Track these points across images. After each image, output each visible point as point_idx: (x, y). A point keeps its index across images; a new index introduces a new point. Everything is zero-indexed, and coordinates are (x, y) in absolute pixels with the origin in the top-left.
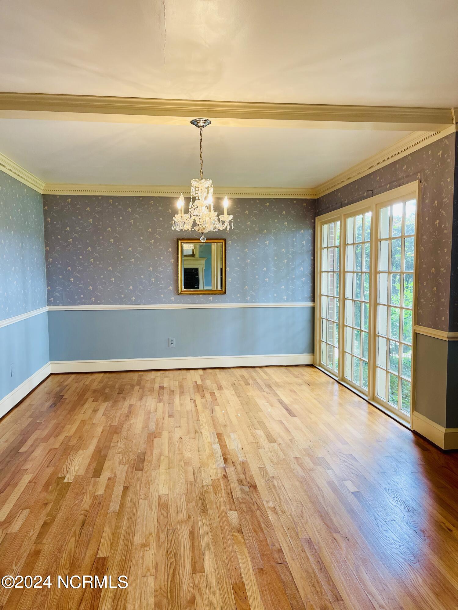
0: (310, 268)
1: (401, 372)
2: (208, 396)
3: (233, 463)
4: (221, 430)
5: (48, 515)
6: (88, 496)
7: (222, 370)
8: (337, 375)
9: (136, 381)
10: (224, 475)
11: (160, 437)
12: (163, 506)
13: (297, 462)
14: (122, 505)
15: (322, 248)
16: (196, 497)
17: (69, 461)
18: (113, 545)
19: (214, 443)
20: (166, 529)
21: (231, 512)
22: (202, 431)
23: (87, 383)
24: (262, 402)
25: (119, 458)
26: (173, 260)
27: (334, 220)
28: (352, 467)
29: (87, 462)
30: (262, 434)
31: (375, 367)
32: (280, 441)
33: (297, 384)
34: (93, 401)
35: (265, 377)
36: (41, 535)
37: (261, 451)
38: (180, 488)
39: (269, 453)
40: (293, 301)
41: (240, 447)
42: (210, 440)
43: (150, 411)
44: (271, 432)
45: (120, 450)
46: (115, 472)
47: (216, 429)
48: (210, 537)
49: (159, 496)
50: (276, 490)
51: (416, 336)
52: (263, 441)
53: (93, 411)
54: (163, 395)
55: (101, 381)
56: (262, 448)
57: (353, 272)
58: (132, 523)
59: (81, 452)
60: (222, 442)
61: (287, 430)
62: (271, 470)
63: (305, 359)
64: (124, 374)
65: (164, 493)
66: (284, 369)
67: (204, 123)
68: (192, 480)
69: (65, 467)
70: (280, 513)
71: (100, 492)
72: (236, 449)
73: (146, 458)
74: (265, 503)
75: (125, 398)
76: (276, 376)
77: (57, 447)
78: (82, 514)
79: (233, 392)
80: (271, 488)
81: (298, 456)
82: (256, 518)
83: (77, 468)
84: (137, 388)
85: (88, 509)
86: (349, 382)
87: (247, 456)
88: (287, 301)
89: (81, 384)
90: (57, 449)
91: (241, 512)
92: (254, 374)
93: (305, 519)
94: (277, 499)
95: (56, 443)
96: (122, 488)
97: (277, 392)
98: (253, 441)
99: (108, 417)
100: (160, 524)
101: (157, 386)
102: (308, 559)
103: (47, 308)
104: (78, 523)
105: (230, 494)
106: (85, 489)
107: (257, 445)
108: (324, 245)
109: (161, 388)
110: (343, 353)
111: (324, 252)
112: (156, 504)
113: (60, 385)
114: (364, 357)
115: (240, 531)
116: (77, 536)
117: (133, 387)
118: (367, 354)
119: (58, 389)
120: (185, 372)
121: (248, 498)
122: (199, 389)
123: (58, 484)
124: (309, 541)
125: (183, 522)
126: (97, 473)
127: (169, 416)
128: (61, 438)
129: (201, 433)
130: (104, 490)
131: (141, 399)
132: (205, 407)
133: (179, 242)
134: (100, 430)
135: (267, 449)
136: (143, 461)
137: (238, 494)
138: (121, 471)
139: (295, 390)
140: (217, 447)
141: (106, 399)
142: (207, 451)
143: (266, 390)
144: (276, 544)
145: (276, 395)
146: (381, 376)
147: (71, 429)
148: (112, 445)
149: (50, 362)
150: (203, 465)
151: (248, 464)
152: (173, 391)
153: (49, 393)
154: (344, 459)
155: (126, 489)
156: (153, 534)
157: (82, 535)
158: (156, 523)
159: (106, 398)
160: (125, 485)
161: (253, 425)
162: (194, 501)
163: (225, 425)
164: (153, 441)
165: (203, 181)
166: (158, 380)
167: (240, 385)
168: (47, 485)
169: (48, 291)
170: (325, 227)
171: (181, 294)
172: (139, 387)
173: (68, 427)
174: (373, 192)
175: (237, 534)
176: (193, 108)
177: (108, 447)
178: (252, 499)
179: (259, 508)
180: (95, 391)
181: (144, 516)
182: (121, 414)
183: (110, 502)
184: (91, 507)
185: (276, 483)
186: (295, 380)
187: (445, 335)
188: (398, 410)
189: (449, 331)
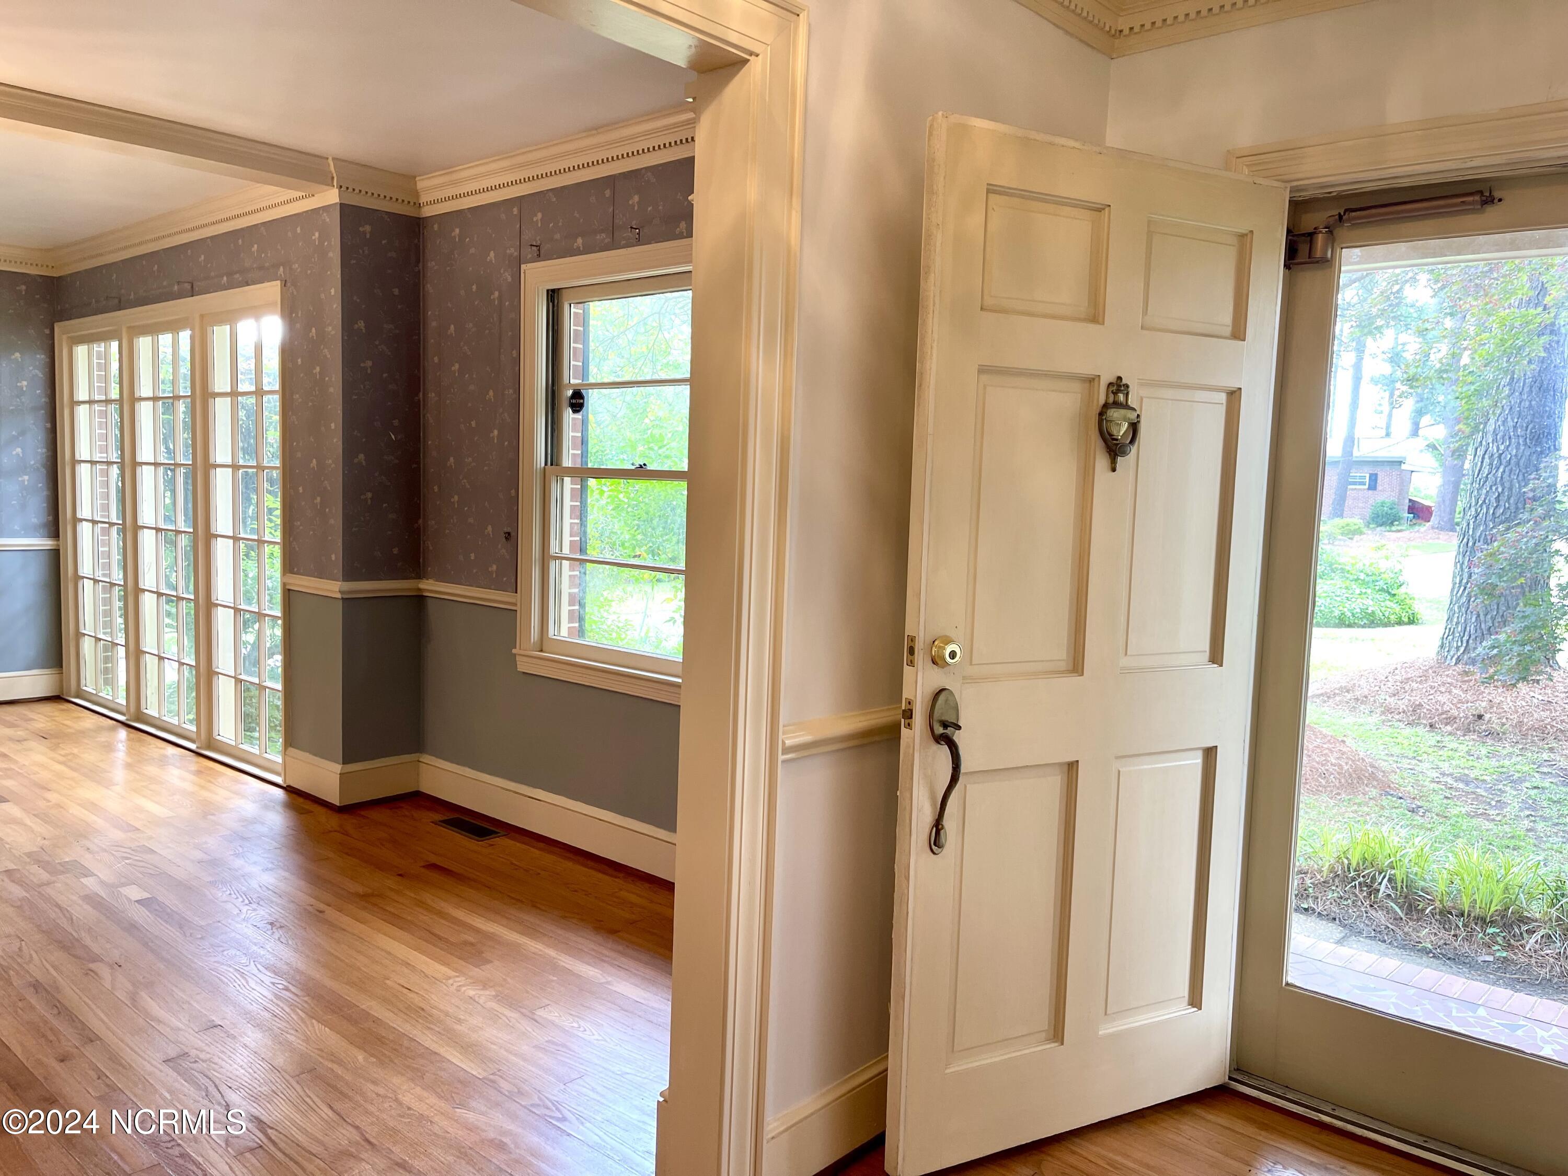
0: (44, 450)
1: (265, 675)
8: (124, 710)
13: (10, 876)
15: (73, 403)
28: (141, 864)
31: (211, 674)
51: (289, 595)
57: (156, 464)
63: (39, 682)
86: (152, 720)
108: (81, 395)
110: (136, 655)
111: (82, 412)
114: (187, 656)
118: (193, 648)
146: (225, 691)
154: (126, 855)
170: (81, 350)
174: (192, 287)
187: (333, 588)
188: (260, 756)
189: (344, 580)
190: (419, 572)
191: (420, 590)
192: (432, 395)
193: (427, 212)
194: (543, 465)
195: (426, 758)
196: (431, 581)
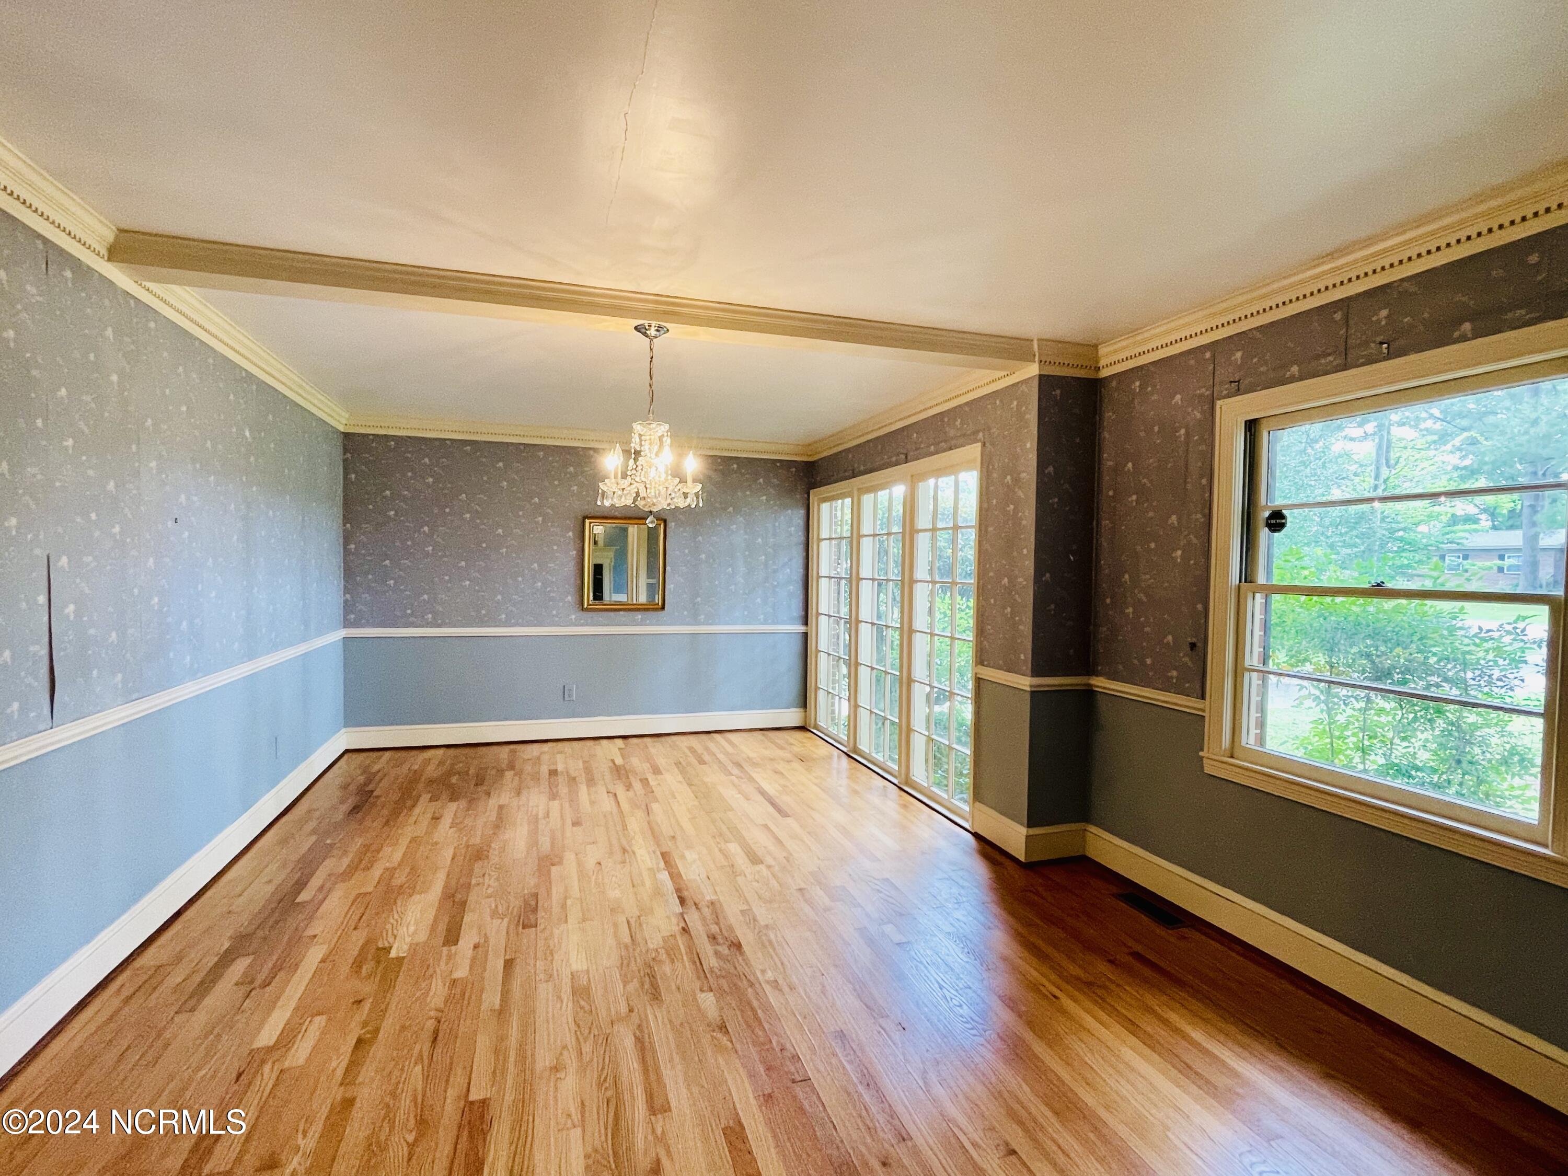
0: (801, 571)
1: (954, 739)
2: (637, 786)
3: (695, 904)
4: (668, 846)
5: (365, 1024)
6: (439, 981)
7: (656, 739)
8: (846, 744)
9: (506, 762)
10: (683, 929)
11: (560, 863)
12: (581, 992)
13: (803, 895)
14: (506, 994)
15: (820, 540)
16: (639, 971)
17: (396, 916)
18: (497, 1074)
19: (659, 870)
20: (592, 1036)
21: (703, 995)
22: (636, 849)
23: (416, 767)
24: (730, 794)
25: (490, 906)
26: (575, 552)
27: (842, 496)
28: (890, 900)
29: (431, 914)
30: (739, 850)
31: (909, 730)
32: (769, 860)
33: (783, 760)
34: (431, 800)
35: (730, 749)
36: (354, 1065)
37: (740, 879)
38: (609, 959)
39: (755, 884)
40: (774, 623)
41: (704, 876)
42: (650, 865)
43: (537, 815)
44: (752, 846)
45: (490, 891)
46: (485, 934)
47: (658, 845)
48: (673, 1046)
49: (572, 974)
50: (774, 950)
51: (979, 682)
52: (741, 861)
53: (433, 818)
54: (557, 786)
55: (441, 763)
56: (740, 875)
57: (873, 580)
58: (528, 1027)
59: (416, 897)
60: (672, 867)
61: (779, 841)
62: (762, 914)
63: (792, 717)
64: (484, 749)
65: (580, 968)
66: (758, 734)
67: (658, 331)
68: (627, 940)
69: (389, 927)
70: (786, 989)
71: (461, 972)
72: (698, 878)
73: (540, 904)
74: (759, 974)
75: (488, 794)
76: (749, 747)
77: (370, 889)
78: (431, 1018)
79: (680, 778)
80: (765, 945)
81: (803, 885)
82: (749, 1003)
83: (412, 929)
84: (509, 774)
85: (442, 1006)
86: (866, 756)
87: (717, 889)
88: (765, 622)
89: (405, 769)
90: (370, 893)
91: (721, 994)
92: (711, 745)
93: (830, 998)
94: (779, 965)
95: (369, 881)
96: (501, 963)
97: (754, 775)
98: (726, 864)
99: (460, 830)
100: (579, 1027)
101: (544, 769)
102: (844, 1068)
103: (343, 633)
104: (426, 1036)
105: (698, 961)
106: (431, 970)
107: (732, 870)
108: (824, 534)
109: (553, 773)
110: (854, 707)
111: (824, 545)
112: (569, 990)
113: (364, 772)
114: (891, 715)
115: (723, 1028)
116: (426, 1062)
117: (501, 772)
118: (897, 709)
119: (361, 779)
120: (590, 743)
121: (728, 966)
122: (620, 772)
123: (378, 962)
124: (841, 1035)
125: (620, 1019)
126: (452, 937)
127: (575, 824)
128: (377, 872)
129: (634, 853)
130: (468, 968)
131: (519, 794)
132: (635, 805)
133: (587, 521)
134: (448, 853)
135: (750, 877)
136: (535, 910)
137: (711, 961)
138: (497, 930)
139: (782, 771)
140: (664, 876)
141: (454, 797)
142: (648, 883)
143: (735, 771)
144: (788, 1046)
145: (751, 779)
146: (918, 744)
147: (392, 855)
148: (474, 882)
149: (344, 730)
150: (645, 911)
151: (721, 905)
152: (574, 779)
153: (345, 787)
154: (878, 887)
155: (509, 964)
156: (569, 1047)
157: (435, 1059)
158: (573, 1027)
159: (453, 794)
160: (507, 957)
161: (721, 835)
162: (635, 980)
163: (673, 837)
164: (549, 872)
165: (653, 426)
166: (545, 757)
167: (689, 764)
168: (358, 965)
169: (346, 602)
170: (825, 506)
171: (587, 610)
172: (512, 772)
173: (387, 850)
174: (906, 457)
175: (719, 1035)
176: (641, 305)
177: (468, 886)
178: (736, 968)
179: (752, 985)
180: (431, 782)
181: (548, 1013)
182: (486, 823)
183: (482, 991)
184: (446, 1001)
185: (772, 936)
186: (780, 753)
187: (1025, 682)
188: (948, 800)
189: (1032, 676)
190: (1091, 671)
191: (1091, 685)
192: (1105, 522)
193: (1104, 373)
194: (1238, 582)
195: (1093, 829)
196: (1101, 679)
